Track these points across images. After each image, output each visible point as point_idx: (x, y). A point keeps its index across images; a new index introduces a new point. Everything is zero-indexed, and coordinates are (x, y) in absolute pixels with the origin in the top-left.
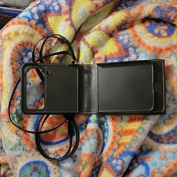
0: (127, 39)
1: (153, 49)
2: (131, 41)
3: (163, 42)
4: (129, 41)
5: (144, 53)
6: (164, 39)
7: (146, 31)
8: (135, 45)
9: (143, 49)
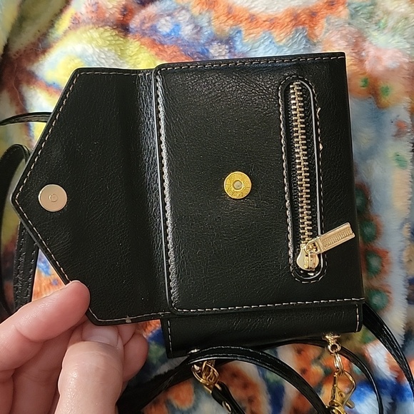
0: (189, 22)
1: (288, 20)
2: (207, 24)
4: (196, 27)
5: (266, 43)
8: (223, 31)
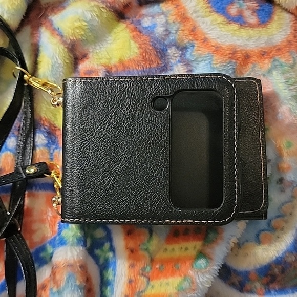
0: (163, 25)
1: (228, 52)
2: (174, 32)
3: (250, 38)
4: (167, 30)
5: (207, 62)
6: (252, 30)
7: (209, 10)
8: (183, 41)
9: (205, 51)
